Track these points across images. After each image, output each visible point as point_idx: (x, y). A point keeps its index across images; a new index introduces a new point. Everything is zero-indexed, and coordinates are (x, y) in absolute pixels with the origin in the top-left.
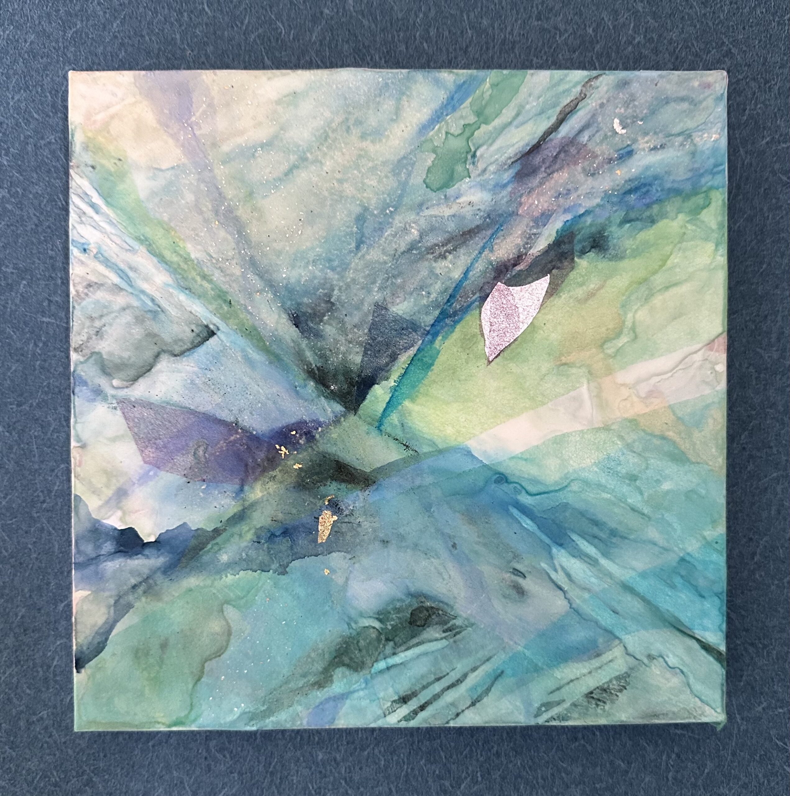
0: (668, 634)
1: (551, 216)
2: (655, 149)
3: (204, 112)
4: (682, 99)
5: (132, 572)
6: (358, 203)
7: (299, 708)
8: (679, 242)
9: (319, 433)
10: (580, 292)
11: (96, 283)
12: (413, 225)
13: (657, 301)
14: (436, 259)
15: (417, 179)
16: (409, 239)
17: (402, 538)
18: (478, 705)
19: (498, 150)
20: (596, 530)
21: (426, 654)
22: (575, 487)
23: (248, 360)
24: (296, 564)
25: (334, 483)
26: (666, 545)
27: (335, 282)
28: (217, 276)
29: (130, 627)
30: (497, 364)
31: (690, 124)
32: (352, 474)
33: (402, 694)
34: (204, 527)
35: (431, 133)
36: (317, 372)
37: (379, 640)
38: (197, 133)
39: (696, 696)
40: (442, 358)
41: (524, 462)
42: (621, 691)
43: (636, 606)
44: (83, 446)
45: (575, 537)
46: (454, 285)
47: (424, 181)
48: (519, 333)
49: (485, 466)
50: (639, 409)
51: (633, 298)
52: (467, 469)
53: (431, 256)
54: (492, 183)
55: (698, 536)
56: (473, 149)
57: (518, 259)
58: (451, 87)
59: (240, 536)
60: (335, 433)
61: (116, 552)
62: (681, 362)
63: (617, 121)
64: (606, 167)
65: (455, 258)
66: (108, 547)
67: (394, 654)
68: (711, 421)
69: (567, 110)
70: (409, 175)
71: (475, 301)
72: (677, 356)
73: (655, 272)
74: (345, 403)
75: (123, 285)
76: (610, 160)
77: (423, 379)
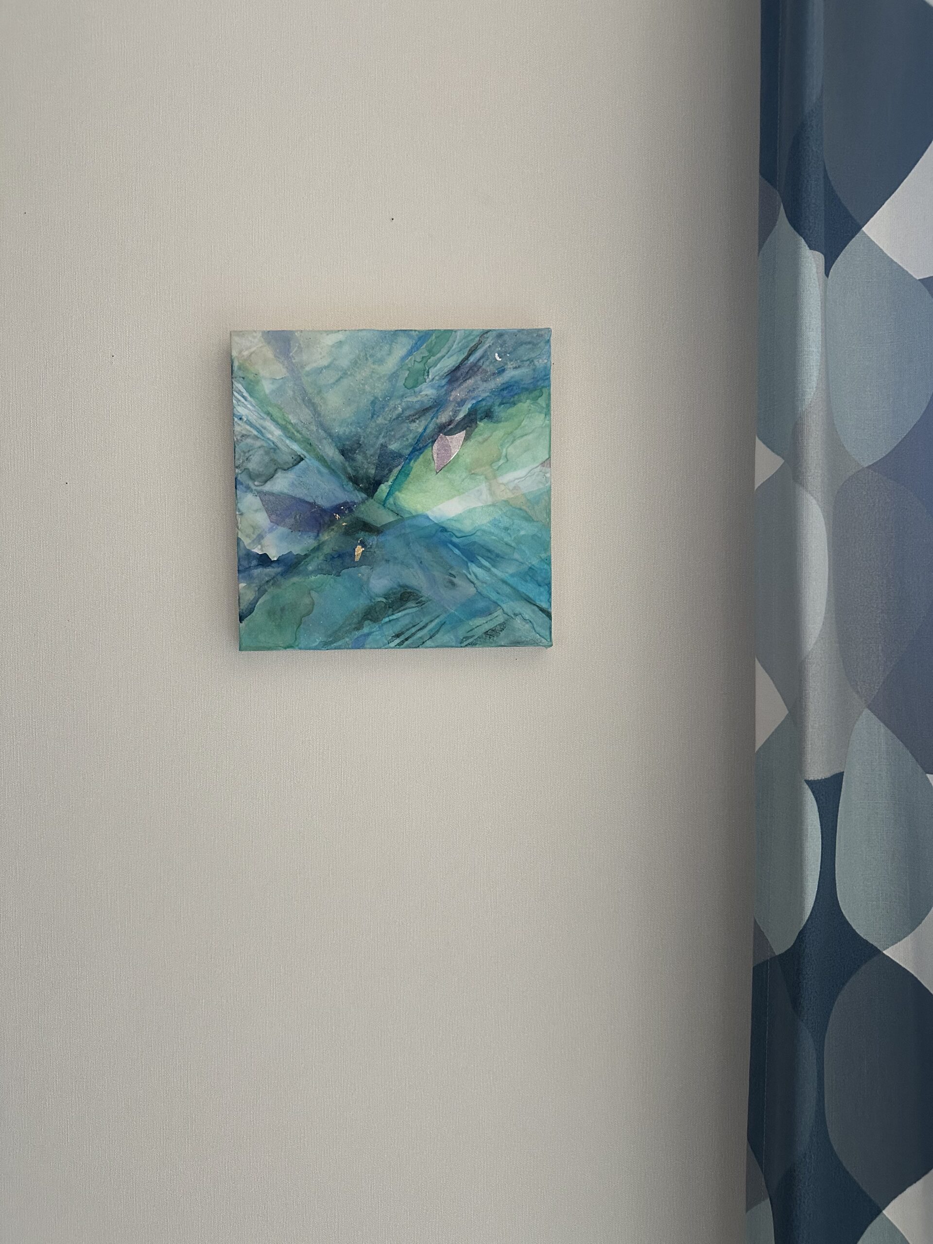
0: (523, 603)
1: (465, 402)
2: (515, 368)
3: (296, 351)
4: (529, 343)
5: (266, 575)
6: (372, 395)
7: (347, 639)
8: (527, 414)
9: (355, 508)
10: (480, 439)
11: (246, 435)
12: (399, 406)
13: (518, 442)
14: (410, 422)
15: (401, 383)
16: (397, 412)
17: (396, 558)
18: (433, 638)
19: (439, 370)
20: (489, 554)
21: (408, 614)
22: (479, 533)
23: (319, 472)
24: (345, 571)
25: (362, 533)
26: (521, 560)
27: (361, 434)
28: (304, 431)
29: (265, 601)
30: (440, 474)
31: (533, 355)
32: (371, 528)
33: (397, 633)
34: (300, 553)
35: (407, 361)
36: (353, 478)
37: (385, 607)
38: (294, 361)
39: (538, 633)
40: (414, 470)
41: (454, 522)
42: (501, 631)
43: (507, 590)
44: (242, 514)
45: (479, 558)
46: (419, 436)
47: (404, 384)
48: (451, 459)
49: (436, 524)
50: (510, 495)
51: (506, 441)
52: (427, 525)
53: (408, 421)
54: (437, 385)
55: (538, 557)
56: (427, 369)
57: (450, 422)
58: (416, 338)
59: (318, 558)
60: (363, 508)
61: (258, 565)
62: (529, 473)
63: (497, 354)
64: (492, 377)
65: (419, 422)
66: (254, 563)
67: (393, 614)
68: (543, 501)
69: (473, 349)
70: (397, 381)
71: (429, 443)
72: (527, 470)
73: (516, 429)
74: (367, 493)
75: (259, 436)
76: (494, 374)
77: (405, 481)
